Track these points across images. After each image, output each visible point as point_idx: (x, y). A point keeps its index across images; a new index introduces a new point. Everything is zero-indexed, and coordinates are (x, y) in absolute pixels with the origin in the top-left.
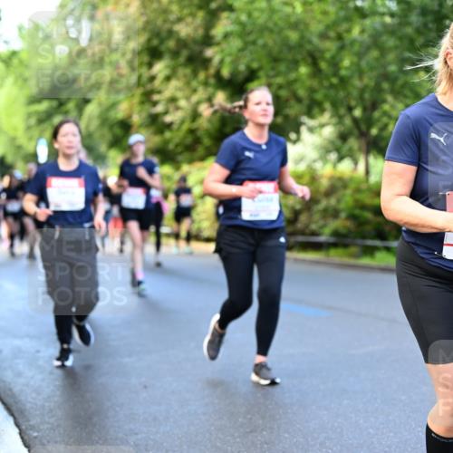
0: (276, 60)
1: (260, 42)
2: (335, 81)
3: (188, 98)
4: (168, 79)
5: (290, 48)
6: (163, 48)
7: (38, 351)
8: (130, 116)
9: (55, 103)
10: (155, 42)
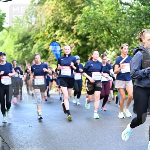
0: (96, 30)
1: (91, 24)
2: (116, 37)
3: (67, 42)
4: (61, 36)
5: (101, 26)
6: (59, 26)
7: (18, 126)
8: (48, 48)
9: (23, 44)
10: (56, 24)
